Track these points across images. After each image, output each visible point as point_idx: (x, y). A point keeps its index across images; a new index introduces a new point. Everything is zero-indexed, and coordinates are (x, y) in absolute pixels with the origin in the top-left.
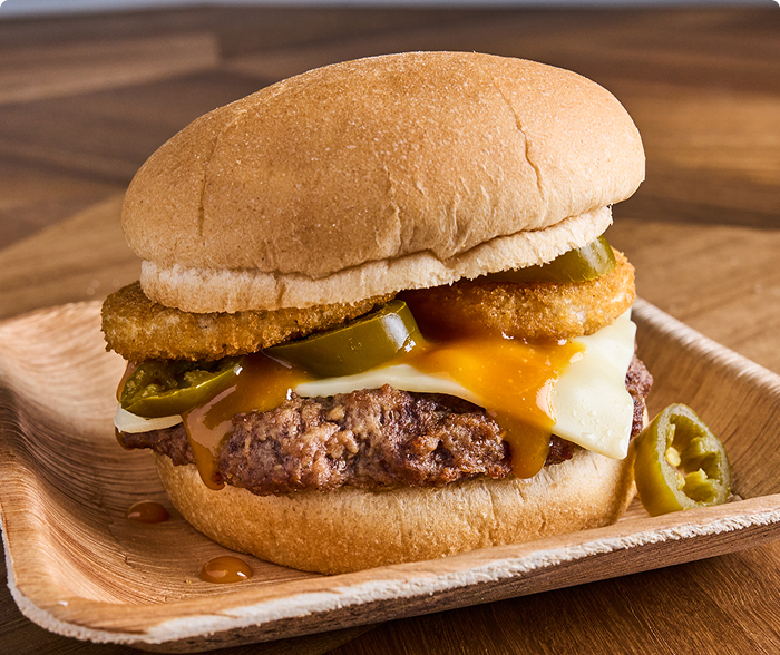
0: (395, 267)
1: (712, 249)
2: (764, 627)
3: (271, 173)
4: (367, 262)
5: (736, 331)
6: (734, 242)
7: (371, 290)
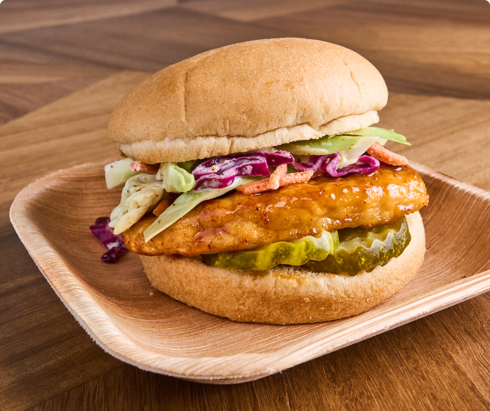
0: (292, 130)
1: (432, 108)
2: (440, 324)
3: (225, 85)
4: (279, 128)
5: (441, 155)
6: (444, 105)
7: (282, 140)
